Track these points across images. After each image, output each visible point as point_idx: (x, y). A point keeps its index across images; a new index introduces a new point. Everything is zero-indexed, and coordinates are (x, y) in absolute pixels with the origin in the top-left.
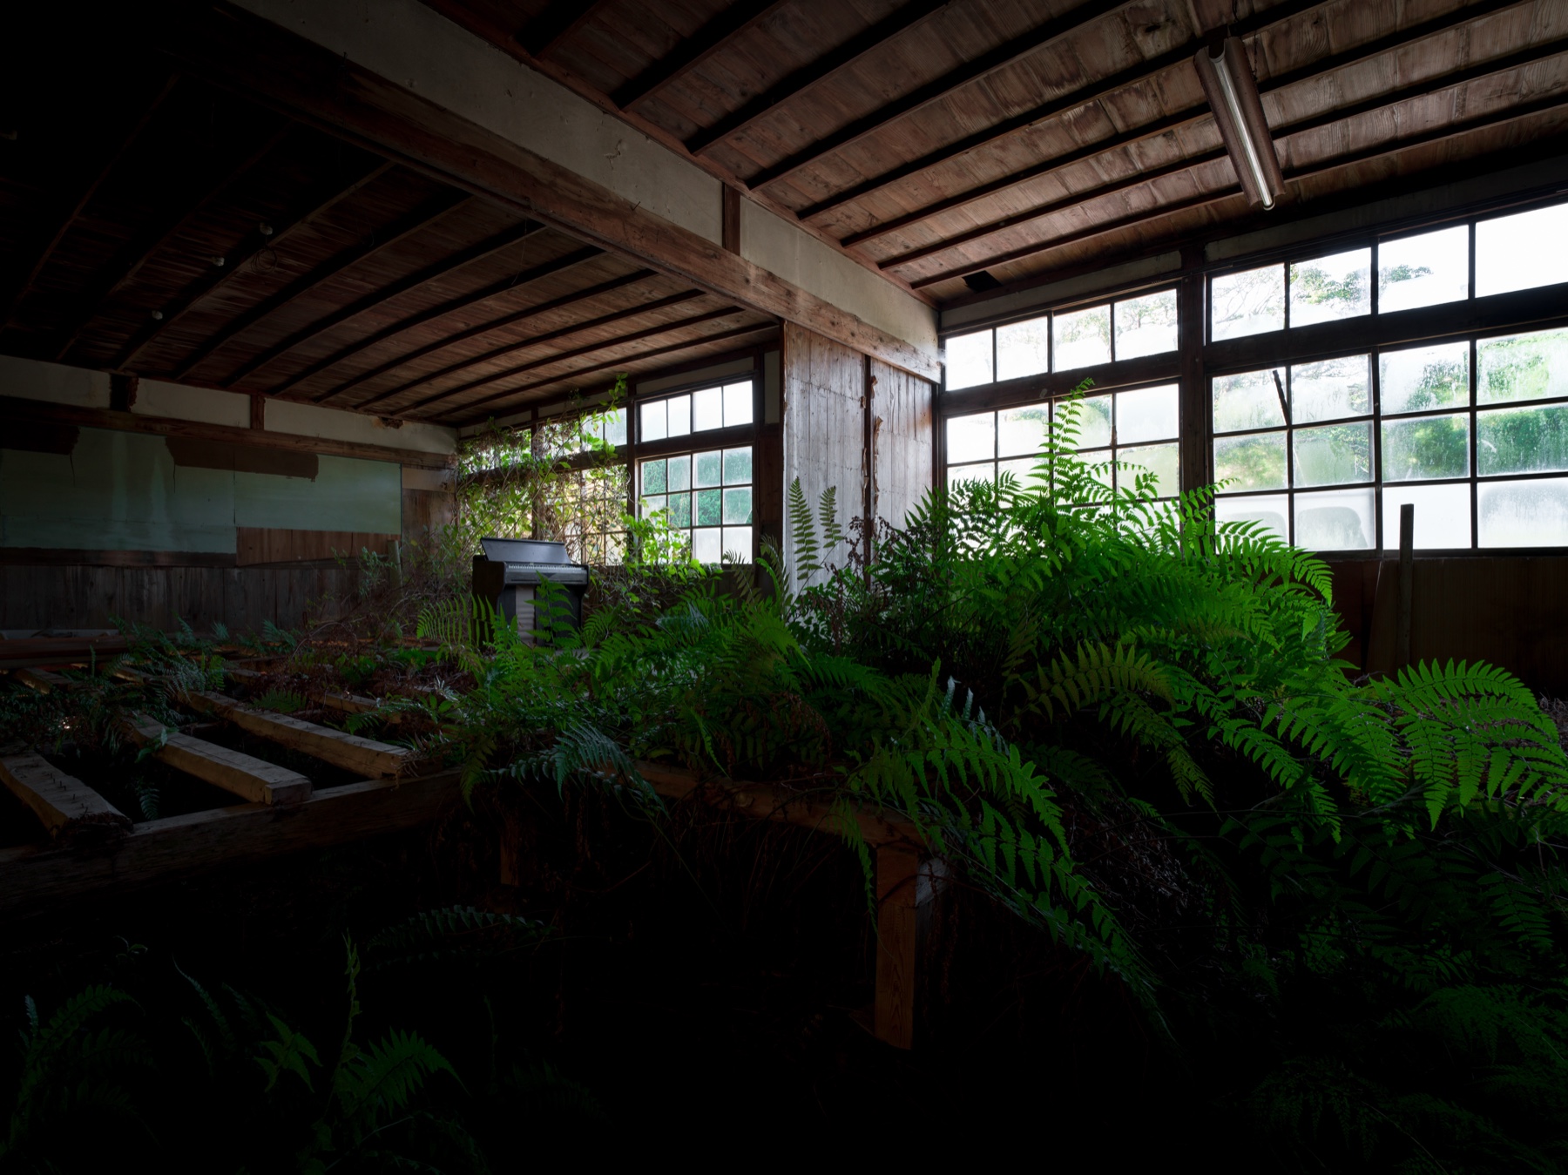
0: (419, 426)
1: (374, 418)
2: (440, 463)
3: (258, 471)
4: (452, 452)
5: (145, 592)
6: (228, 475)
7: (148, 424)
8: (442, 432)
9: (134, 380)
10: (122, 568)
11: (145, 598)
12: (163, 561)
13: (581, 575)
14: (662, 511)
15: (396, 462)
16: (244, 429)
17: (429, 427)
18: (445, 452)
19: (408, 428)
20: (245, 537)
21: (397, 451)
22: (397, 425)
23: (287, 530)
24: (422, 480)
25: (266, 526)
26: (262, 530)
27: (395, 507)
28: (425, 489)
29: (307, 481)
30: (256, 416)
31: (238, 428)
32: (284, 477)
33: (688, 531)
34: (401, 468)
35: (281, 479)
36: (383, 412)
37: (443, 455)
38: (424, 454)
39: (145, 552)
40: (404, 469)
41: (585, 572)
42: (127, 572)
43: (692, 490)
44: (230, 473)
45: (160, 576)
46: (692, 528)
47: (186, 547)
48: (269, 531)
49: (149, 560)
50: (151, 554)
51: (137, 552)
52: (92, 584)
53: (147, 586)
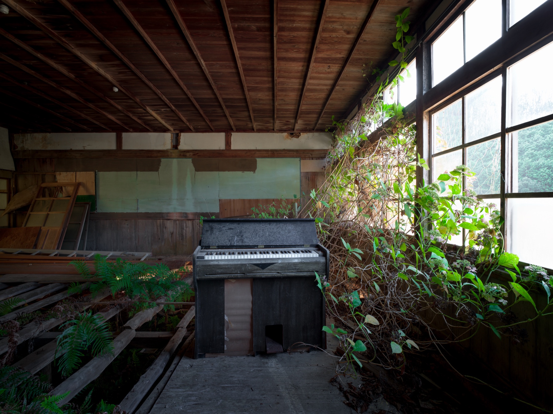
0: (310, 135)
1: (285, 134)
2: (322, 155)
3: (229, 170)
4: (330, 147)
5: (184, 231)
6: (216, 173)
7: (184, 154)
8: (324, 136)
9: (179, 134)
10: (176, 220)
11: (184, 234)
12: (190, 217)
13: (317, 263)
14: (455, 172)
15: (297, 157)
16: (223, 150)
17: (316, 134)
18: (326, 148)
19: (304, 136)
20: (223, 204)
21: (297, 151)
22: (298, 137)
23: (242, 200)
24: (312, 166)
25: (232, 198)
26: (230, 200)
27: (297, 183)
28: (314, 171)
29: (252, 172)
30: (228, 143)
31: (220, 150)
32: (241, 172)
33: (497, 201)
34: (300, 161)
35: (239, 173)
36: (289, 130)
37: (324, 150)
38: (313, 150)
39: (184, 213)
40: (302, 161)
41: (323, 260)
42: (177, 222)
43: (505, 131)
44: (218, 172)
45: (190, 223)
46: (504, 196)
47: (199, 211)
48: (234, 200)
49: (185, 216)
50: (186, 213)
51: (181, 213)
52: (166, 227)
53: (185, 228)
